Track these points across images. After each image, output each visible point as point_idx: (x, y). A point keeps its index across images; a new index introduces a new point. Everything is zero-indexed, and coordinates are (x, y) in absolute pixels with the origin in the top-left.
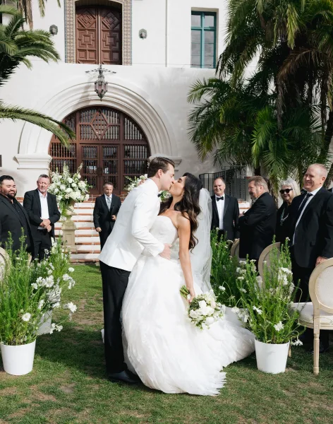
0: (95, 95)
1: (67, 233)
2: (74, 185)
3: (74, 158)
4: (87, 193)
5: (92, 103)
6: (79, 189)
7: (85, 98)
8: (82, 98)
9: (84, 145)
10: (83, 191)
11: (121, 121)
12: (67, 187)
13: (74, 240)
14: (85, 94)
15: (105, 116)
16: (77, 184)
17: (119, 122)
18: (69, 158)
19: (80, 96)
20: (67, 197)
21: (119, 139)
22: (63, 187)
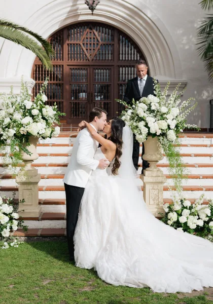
0: (85, 9)
1: (25, 187)
2: (35, 112)
3: (61, 82)
4: (56, 125)
5: (82, 18)
6: (44, 118)
7: (74, 12)
8: (70, 12)
9: (72, 67)
10: (51, 121)
11: (116, 39)
12: (24, 115)
13: (37, 195)
14: (75, 8)
15: (96, 33)
16: (40, 110)
17: (113, 40)
18: (55, 82)
19: (69, 9)
20: (23, 131)
21: (113, 59)
22: (18, 116)
